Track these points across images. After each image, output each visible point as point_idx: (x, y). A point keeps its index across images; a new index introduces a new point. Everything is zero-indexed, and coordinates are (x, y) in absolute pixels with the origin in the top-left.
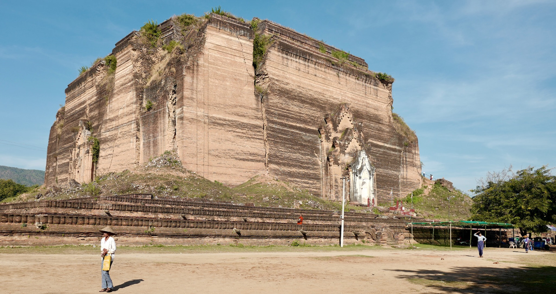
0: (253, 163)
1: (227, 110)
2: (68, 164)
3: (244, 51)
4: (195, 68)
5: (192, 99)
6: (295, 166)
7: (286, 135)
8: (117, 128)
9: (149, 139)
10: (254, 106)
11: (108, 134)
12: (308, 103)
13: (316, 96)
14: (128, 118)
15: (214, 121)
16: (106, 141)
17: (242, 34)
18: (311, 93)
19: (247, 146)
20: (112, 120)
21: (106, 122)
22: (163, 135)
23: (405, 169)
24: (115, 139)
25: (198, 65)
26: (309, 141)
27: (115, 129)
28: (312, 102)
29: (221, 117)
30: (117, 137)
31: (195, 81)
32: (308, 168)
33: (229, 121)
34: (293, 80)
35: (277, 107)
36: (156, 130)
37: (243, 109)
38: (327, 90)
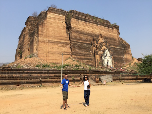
0: (66, 55)
1: (56, 38)
3: (62, 19)
4: (43, 25)
5: (42, 35)
6: (82, 56)
7: (79, 45)
10: (66, 36)
12: (87, 35)
13: (90, 33)
15: (51, 42)
18: (88, 31)
19: (64, 50)
23: (125, 55)
25: (44, 24)
26: (88, 47)
28: (89, 34)
29: (53, 40)
31: (43, 29)
32: (88, 56)
33: (56, 41)
34: (81, 28)
35: (75, 36)
37: (62, 37)
38: (94, 31)
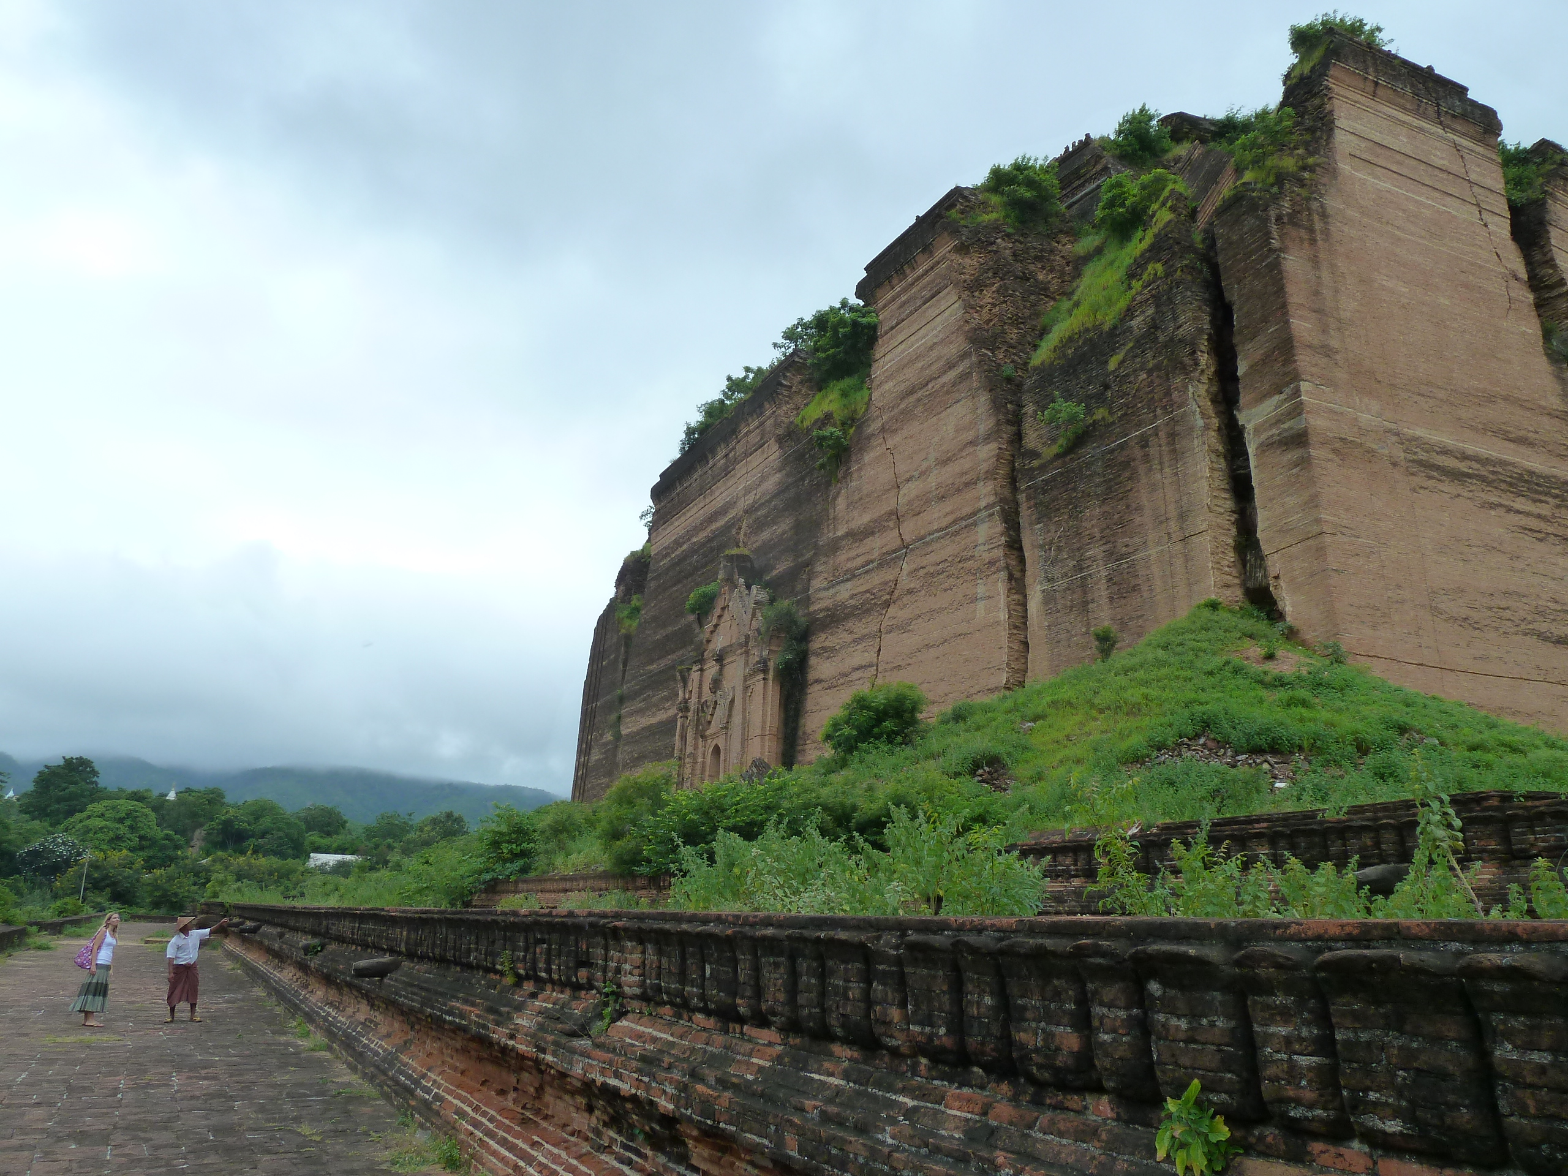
1: (1463, 414)
2: (667, 727)
3: (1473, 177)
4: (1318, 225)
5: (1327, 351)
8: (889, 559)
9: (1081, 569)
10: (1556, 402)
11: (844, 592)
14: (948, 509)
15: (1422, 456)
16: (835, 618)
17: (1459, 110)
20: (859, 535)
21: (834, 547)
22: (1175, 536)
24: (887, 604)
25: (1325, 215)
27: (880, 565)
29: (1446, 440)
30: (896, 593)
31: (1326, 275)
33: (1476, 459)
36: (1122, 523)
37: (1519, 411)
